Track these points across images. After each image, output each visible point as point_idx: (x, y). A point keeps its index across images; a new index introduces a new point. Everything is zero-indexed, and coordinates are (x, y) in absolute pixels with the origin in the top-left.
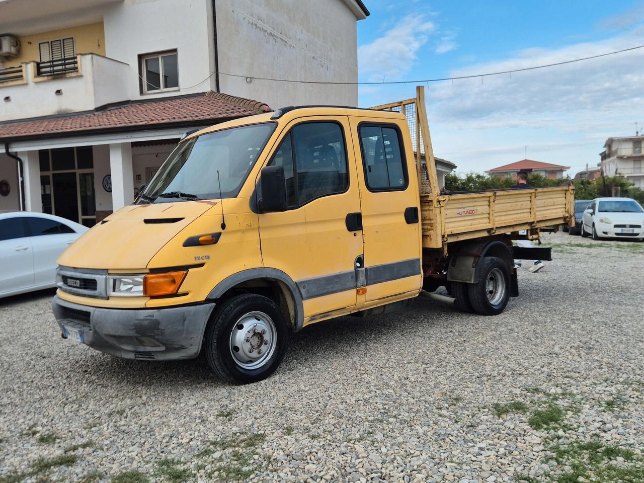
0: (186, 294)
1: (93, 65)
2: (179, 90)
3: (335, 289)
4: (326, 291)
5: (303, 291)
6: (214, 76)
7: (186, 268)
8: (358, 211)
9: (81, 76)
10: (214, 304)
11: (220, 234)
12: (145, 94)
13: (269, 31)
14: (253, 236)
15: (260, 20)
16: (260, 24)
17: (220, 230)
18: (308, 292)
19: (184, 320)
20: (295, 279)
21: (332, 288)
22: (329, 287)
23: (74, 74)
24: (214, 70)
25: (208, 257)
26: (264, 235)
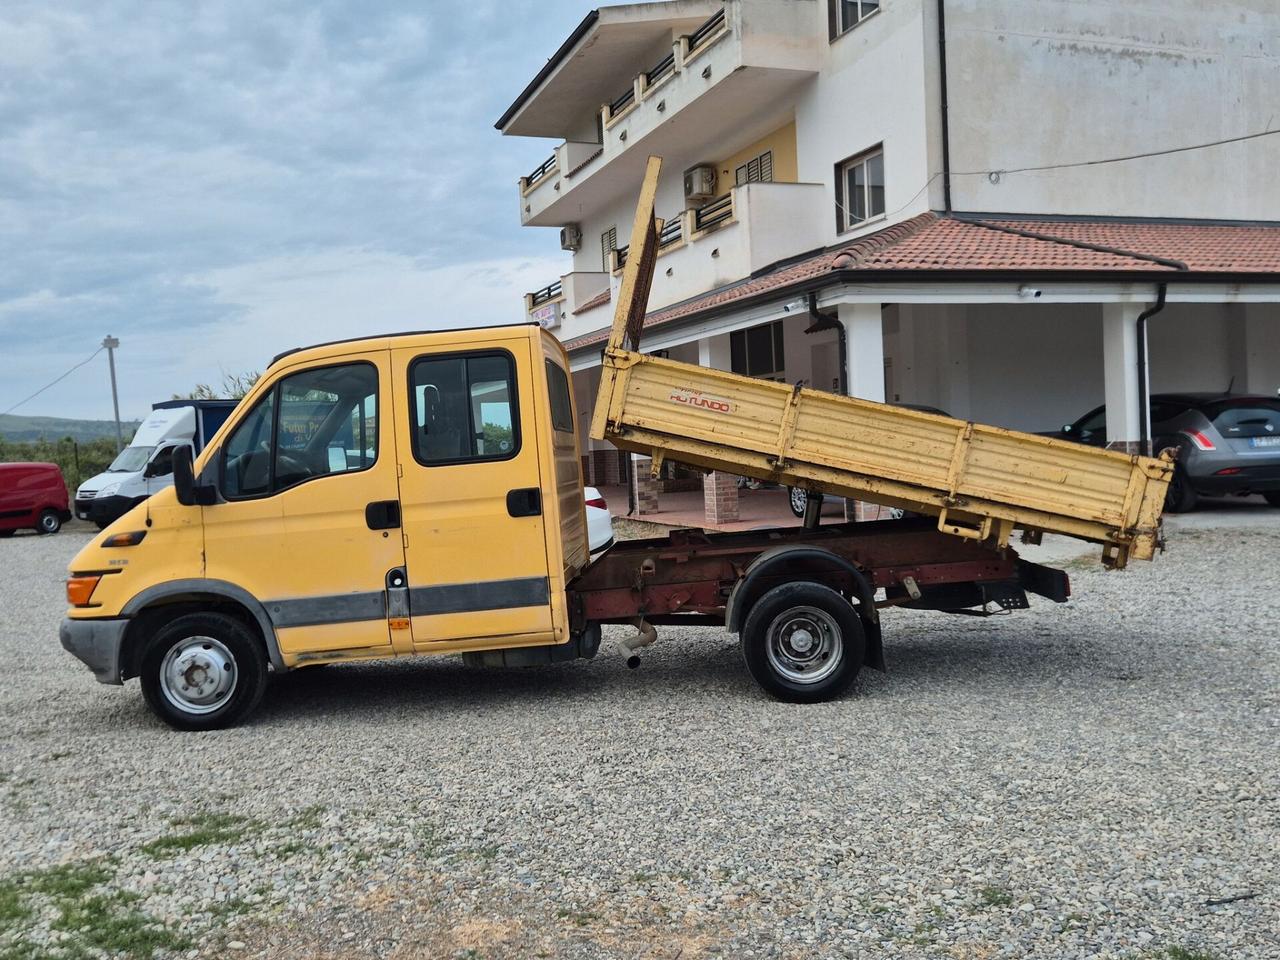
0: (99, 605)
1: (749, 202)
2: (885, 219)
3: (338, 617)
4: (319, 618)
5: (274, 616)
6: (940, 179)
7: (100, 573)
8: (392, 497)
9: (737, 223)
10: (126, 621)
11: (143, 534)
12: (849, 231)
13: (1119, 49)
14: (194, 536)
15: (1087, 32)
16: (1087, 41)
17: (144, 527)
18: (283, 617)
19: (93, 637)
20: (262, 597)
21: (332, 614)
22: (327, 615)
23: (727, 222)
24: (940, 168)
25: (125, 562)
26: (211, 534)
